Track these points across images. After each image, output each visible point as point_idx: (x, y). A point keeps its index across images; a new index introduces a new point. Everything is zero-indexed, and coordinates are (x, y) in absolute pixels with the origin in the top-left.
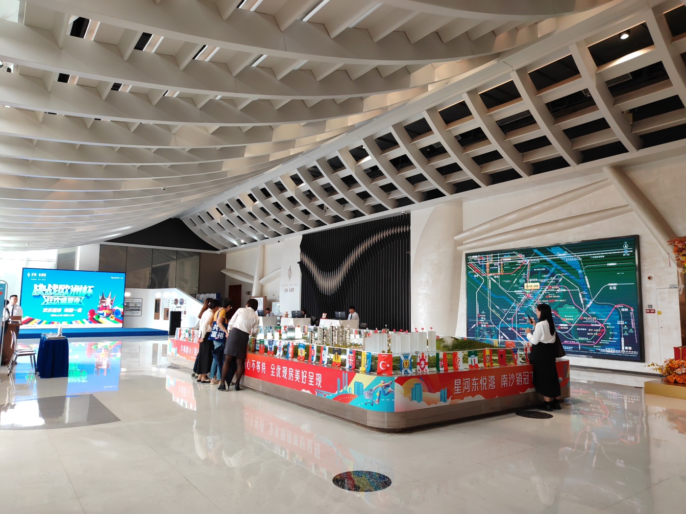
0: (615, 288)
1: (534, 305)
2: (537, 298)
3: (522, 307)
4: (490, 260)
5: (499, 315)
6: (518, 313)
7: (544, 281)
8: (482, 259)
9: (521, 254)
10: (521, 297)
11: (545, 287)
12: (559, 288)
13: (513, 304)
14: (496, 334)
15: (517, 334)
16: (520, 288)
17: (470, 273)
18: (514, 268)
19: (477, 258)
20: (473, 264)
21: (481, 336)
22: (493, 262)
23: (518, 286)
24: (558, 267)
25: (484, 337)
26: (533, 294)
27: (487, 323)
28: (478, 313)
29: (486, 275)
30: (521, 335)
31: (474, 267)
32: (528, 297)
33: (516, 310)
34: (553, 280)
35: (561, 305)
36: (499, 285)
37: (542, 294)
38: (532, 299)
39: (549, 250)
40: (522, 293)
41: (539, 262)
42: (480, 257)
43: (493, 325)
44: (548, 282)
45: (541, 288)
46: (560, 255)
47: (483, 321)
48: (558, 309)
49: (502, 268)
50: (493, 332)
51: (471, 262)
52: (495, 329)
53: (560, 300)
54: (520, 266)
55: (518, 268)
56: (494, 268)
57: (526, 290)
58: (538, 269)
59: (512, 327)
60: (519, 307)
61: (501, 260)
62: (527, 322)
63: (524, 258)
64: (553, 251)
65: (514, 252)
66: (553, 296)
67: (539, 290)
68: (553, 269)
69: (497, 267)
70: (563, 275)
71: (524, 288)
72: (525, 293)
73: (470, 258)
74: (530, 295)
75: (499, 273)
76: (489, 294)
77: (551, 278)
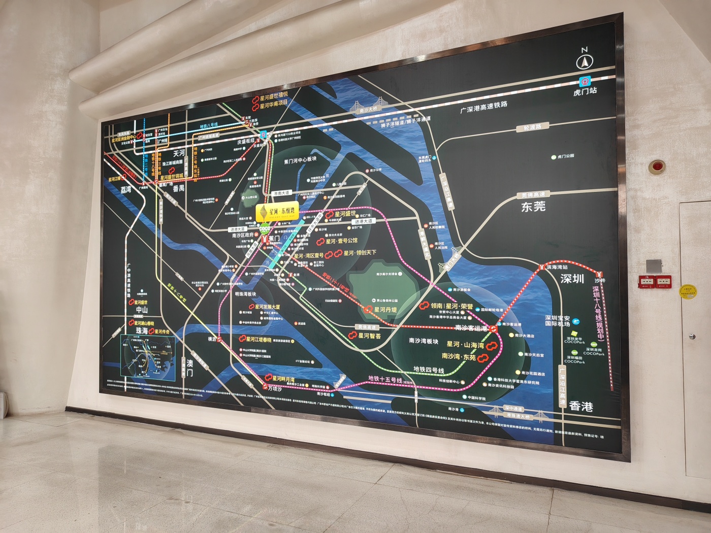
0: (540, 206)
1: (283, 269)
2: (290, 246)
3: (247, 274)
4: (162, 137)
5: (185, 300)
6: (237, 294)
7: (314, 193)
8: (142, 138)
9: (250, 117)
10: (245, 246)
11: (316, 214)
12: (357, 216)
13: (223, 268)
14: (173, 356)
15: (232, 353)
16: (243, 219)
17: (112, 182)
18: (228, 161)
19: (128, 138)
20: (118, 154)
21: (134, 361)
22: (171, 146)
23: (238, 213)
24: (356, 149)
25: (142, 363)
26: (281, 234)
27: (152, 323)
28: (129, 296)
29: (151, 185)
30: (242, 358)
31: (122, 164)
32: (264, 244)
33: (231, 284)
34: (338, 189)
35: (361, 265)
36: (185, 211)
37: (305, 233)
38: (278, 250)
39: (327, 96)
40: (247, 235)
41: (299, 137)
42: (137, 133)
43: (166, 329)
44: (325, 198)
45: (304, 218)
46: (363, 113)
47: (141, 316)
48: (353, 278)
49: (196, 162)
50: (167, 350)
51: (115, 150)
52: (172, 340)
53: (359, 252)
54: (243, 152)
55: (240, 159)
56: (174, 163)
57: (260, 223)
58: (296, 160)
59: (217, 335)
60: (238, 275)
61: (193, 139)
62: (261, 318)
63: (257, 129)
64: (343, 99)
65: (229, 114)
66: (337, 238)
67: (296, 222)
68: (340, 157)
69: (181, 162)
70: (369, 174)
71: (254, 219)
72: (256, 235)
73: (111, 138)
74: (271, 238)
75: (186, 179)
76: (159, 239)
77: (334, 185)
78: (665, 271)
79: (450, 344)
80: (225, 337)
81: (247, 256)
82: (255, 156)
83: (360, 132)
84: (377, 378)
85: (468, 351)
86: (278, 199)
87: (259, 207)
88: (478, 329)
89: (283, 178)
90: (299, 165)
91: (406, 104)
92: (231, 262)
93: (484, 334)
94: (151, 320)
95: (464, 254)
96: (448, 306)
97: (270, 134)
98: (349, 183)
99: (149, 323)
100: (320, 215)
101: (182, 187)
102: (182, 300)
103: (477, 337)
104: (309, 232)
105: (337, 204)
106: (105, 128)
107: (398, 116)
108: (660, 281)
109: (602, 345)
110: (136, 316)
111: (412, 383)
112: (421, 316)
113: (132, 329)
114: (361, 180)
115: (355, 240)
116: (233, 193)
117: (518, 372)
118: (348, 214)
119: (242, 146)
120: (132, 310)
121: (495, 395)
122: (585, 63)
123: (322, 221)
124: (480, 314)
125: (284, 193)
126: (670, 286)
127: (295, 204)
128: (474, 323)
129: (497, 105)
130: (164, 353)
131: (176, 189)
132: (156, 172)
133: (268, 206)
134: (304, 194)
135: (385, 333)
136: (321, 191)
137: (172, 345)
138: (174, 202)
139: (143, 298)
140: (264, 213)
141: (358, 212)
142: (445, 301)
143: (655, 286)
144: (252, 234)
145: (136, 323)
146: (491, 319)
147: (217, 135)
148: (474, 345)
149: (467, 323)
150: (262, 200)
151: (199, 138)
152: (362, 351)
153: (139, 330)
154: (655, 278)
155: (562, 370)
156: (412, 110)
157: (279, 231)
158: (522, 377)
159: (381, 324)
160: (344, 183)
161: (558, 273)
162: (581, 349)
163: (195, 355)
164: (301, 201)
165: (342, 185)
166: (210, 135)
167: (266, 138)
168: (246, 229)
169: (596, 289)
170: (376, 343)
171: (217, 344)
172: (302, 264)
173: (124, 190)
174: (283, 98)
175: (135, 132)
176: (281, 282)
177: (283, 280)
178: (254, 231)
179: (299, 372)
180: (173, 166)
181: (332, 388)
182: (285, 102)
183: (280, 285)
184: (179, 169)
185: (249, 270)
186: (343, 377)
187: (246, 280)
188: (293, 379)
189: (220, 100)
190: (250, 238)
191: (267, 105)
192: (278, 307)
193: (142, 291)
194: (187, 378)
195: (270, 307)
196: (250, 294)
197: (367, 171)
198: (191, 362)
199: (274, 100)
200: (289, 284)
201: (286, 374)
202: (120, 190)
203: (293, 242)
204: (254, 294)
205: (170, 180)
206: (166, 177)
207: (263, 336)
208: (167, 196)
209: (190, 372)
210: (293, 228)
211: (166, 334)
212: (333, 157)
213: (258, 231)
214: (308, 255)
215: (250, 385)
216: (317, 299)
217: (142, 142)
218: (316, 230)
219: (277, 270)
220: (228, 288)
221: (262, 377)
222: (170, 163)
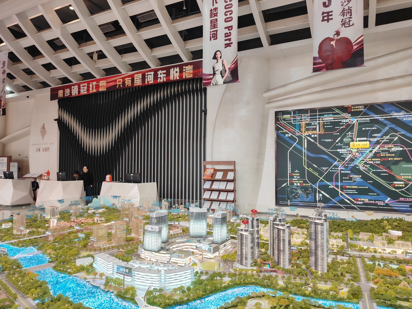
1: (362, 164)
2: (365, 156)
3: (346, 165)
4: (306, 119)
6: (342, 172)
7: (376, 140)
9: (347, 113)
10: (345, 156)
11: (377, 146)
12: (394, 147)
13: (336, 163)
14: (312, 193)
15: (340, 191)
16: (344, 147)
17: (281, 133)
18: (337, 127)
19: (289, 117)
20: (284, 123)
21: (293, 195)
22: (310, 121)
23: (342, 145)
24: (393, 126)
25: (297, 195)
26: (361, 152)
27: (302, 182)
28: (290, 172)
29: (301, 134)
30: (345, 193)
31: (286, 127)
32: (354, 156)
33: (339, 168)
34: (386, 139)
35: (396, 163)
36: (318, 144)
37: (372, 152)
38: (360, 158)
39: (381, 109)
40: (346, 152)
41: (369, 121)
42: (293, 116)
43: (309, 183)
44: (380, 141)
45: (371, 147)
46: (395, 115)
47: (297, 179)
48: (393, 167)
49: (322, 127)
50: (309, 191)
51: (282, 121)
52: (312, 187)
53: (395, 159)
54: (344, 125)
55: (343, 127)
56: (312, 127)
57: (352, 148)
58: (368, 129)
59: (333, 185)
60: (342, 165)
61: (321, 119)
62: (353, 180)
63: (350, 118)
64: (387, 110)
65: (337, 112)
66: (386, 154)
67: (368, 148)
68: (387, 128)
69: (315, 127)
70: (399, 134)
71: (349, 147)
72: (350, 152)
73: (280, 117)
74: (357, 153)
75: (318, 133)
76: (305, 153)
77: (384, 137)
80: (337, 187)
81: (346, 159)
82: (350, 127)
83: (395, 121)
84: (403, 199)
86: (359, 141)
87: (351, 143)
89: (362, 134)
90: (369, 130)
92: (339, 161)
94: (301, 180)
97: (356, 119)
98: (391, 136)
99: (300, 182)
100: (378, 146)
101: (316, 136)
102: (317, 174)
104: (374, 152)
105: (385, 143)
106: (277, 113)
107: (410, 117)
110: (293, 179)
113: (292, 184)
114: (396, 136)
115: (394, 155)
116: (339, 138)
118: (390, 146)
119: (344, 123)
120: (292, 177)
123: (379, 148)
125: (362, 139)
127: (368, 143)
130: (308, 192)
131: (313, 136)
132: (303, 129)
133: (355, 143)
134: (371, 139)
135: (406, 185)
136: (379, 139)
137: (312, 189)
138: (312, 140)
139: (298, 173)
140: (354, 145)
141: (394, 146)
144: (348, 152)
145: (294, 182)
147: (332, 119)
150: (353, 141)
151: (324, 119)
152: (397, 190)
153: (295, 184)
159: (405, 182)
163: (323, 192)
164: (370, 141)
165: (388, 137)
166: (328, 118)
167: (355, 121)
168: (346, 150)
170: (403, 187)
171: (333, 188)
172: (370, 162)
173: (287, 135)
174: (362, 108)
176: (362, 168)
177: (363, 167)
178: (349, 151)
179: (370, 197)
180: (311, 128)
181: (384, 202)
182: (363, 109)
183: (361, 169)
184: (315, 129)
186: (389, 199)
187: (345, 167)
188: (367, 200)
189: (334, 107)
190: (348, 153)
191: (355, 110)
192: (360, 176)
193: (297, 170)
194: (319, 200)
195: (357, 176)
196: (348, 172)
197: (398, 133)
198: (321, 195)
199: (358, 109)
200: (365, 169)
201: (364, 198)
202: (285, 135)
203: (367, 155)
204: (350, 172)
205: (310, 133)
206: (308, 132)
207: (354, 186)
208: (309, 138)
209: (321, 198)
210: (367, 151)
211: (309, 185)
212: (384, 128)
213: (351, 151)
214: (373, 159)
215: (349, 202)
216: (378, 174)
217: (296, 119)
218: (377, 151)
219: (360, 164)
220: (338, 170)
221: (354, 199)
222: (310, 127)
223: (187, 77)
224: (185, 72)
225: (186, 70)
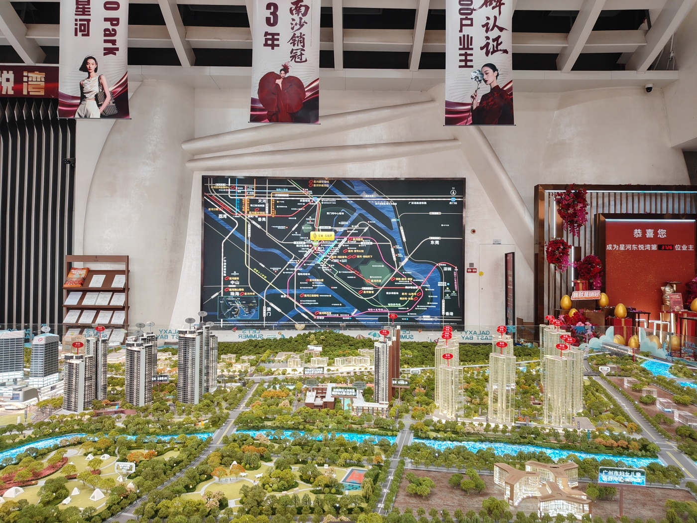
0: (437, 243)
1: (325, 262)
2: (329, 252)
3: (305, 265)
4: (250, 192)
5: (265, 277)
6: (299, 274)
7: (342, 229)
8: (235, 189)
9: (307, 189)
10: (304, 251)
11: (343, 238)
12: (364, 241)
13: (291, 261)
14: (258, 306)
15: (296, 303)
16: (303, 238)
17: (211, 211)
18: (294, 209)
19: (224, 188)
20: (216, 195)
21: (228, 310)
22: (256, 196)
23: (300, 235)
24: (363, 212)
25: (235, 311)
26: (324, 247)
27: (243, 290)
28: (225, 275)
30: (302, 305)
31: (219, 202)
32: (315, 251)
34: (354, 229)
35: (365, 262)
37: (338, 247)
38: (323, 254)
39: (350, 187)
40: (305, 246)
41: (335, 203)
42: (231, 186)
44: (348, 231)
45: (337, 240)
46: (367, 197)
47: (235, 286)
48: (361, 267)
50: (253, 303)
51: (213, 193)
52: (257, 298)
53: (364, 257)
54: (304, 206)
55: (301, 209)
57: (313, 241)
58: (333, 213)
59: (286, 294)
60: (299, 265)
61: (271, 195)
62: (313, 286)
63: (312, 196)
64: (357, 190)
65: (295, 186)
66: (354, 250)
67: (333, 241)
68: (356, 215)
70: (369, 223)
71: (309, 238)
72: (311, 246)
73: (210, 186)
74: (319, 248)
76: (247, 245)
77: (353, 226)
78: (475, 267)
79: (403, 294)
80: (292, 295)
81: (305, 256)
82: (310, 210)
83: (365, 205)
84: (371, 309)
85: (410, 296)
86: (323, 230)
87: (312, 233)
88: (414, 288)
89: (326, 220)
90: (335, 215)
91: (387, 196)
92: (295, 259)
93: (416, 289)
94: (241, 288)
95: (409, 259)
96: (403, 279)
97: (319, 199)
98: (360, 226)
99: (240, 290)
100: (345, 239)
101: (264, 219)
103: (414, 291)
104: (340, 246)
105: (354, 235)
106: (205, 179)
107: (383, 201)
108: (473, 270)
109: (456, 292)
110: (230, 286)
111: (387, 311)
112: (392, 283)
113: (227, 293)
114: (365, 226)
115: (363, 251)
116: (297, 225)
117: (428, 303)
118: (359, 240)
119: (303, 203)
120: (227, 282)
121: (421, 313)
122: (453, 193)
123: (346, 242)
124: (415, 282)
125: (326, 227)
126: (476, 272)
127: (333, 233)
128: (413, 285)
129: (423, 203)
130: (251, 305)
131: (260, 219)
132: (246, 209)
133: (317, 233)
134: (337, 229)
135: (376, 291)
136: (346, 229)
137: (257, 300)
138: (259, 226)
139: (236, 276)
140: (315, 236)
141: (364, 239)
142: (401, 277)
143: (472, 272)
144: (308, 246)
145: (230, 290)
146: (419, 284)
147: (287, 195)
148: (412, 294)
149: (410, 285)
150: (314, 230)
151: (276, 195)
152: (365, 299)
153: (232, 294)
154: (472, 269)
155: (443, 301)
156: (389, 199)
157: (323, 245)
158: (430, 305)
159: (374, 287)
160: (358, 226)
161: (443, 267)
162: (449, 293)
163: (272, 305)
164: (336, 232)
165: (357, 227)
166: (283, 194)
167: (317, 201)
168: (304, 243)
169: (455, 273)
170: (372, 295)
171: (287, 298)
172: (335, 261)
174: (327, 184)
175: (229, 185)
176: (324, 269)
177: (326, 268)
178: (309, 244)
179: (333, 310)
180: (258, 207)
181: (350, 315)
182: (328, 186)
183: (324, 270)
184: (263, 209)
185: (305, 263)
186: (356, 310)
187: (303, 267)
188: (330, 313)
189: (290, 178)
190: (307, 248)
191: (318, 185)
192: (322, 280)
194: (266, 317)
195: (318, 280)
196: (306, 274)
197: (369, 222)
198: (269, 309)
199: (321, 184)
200: (329, 270)
201: (326, 311)
202: (218, 216)
203: (331, 250)
204: (309, 274)
207: (314, 294)
208: (254, 222)
209: (269, 314)
210: (331, 244)
211: (252, 295)
212: (352, 214)
213: (312, 244)
214: (339, 257)
215: (306, 317)
216: (343, 277)
217: (235, 191)
218: (343, 246)
219: (322, 263)
220: (294, 271)
221: (314, 313)
222: (256, 205)
223: (31, 93)
224: (27, 82)
225: (30, 79)
